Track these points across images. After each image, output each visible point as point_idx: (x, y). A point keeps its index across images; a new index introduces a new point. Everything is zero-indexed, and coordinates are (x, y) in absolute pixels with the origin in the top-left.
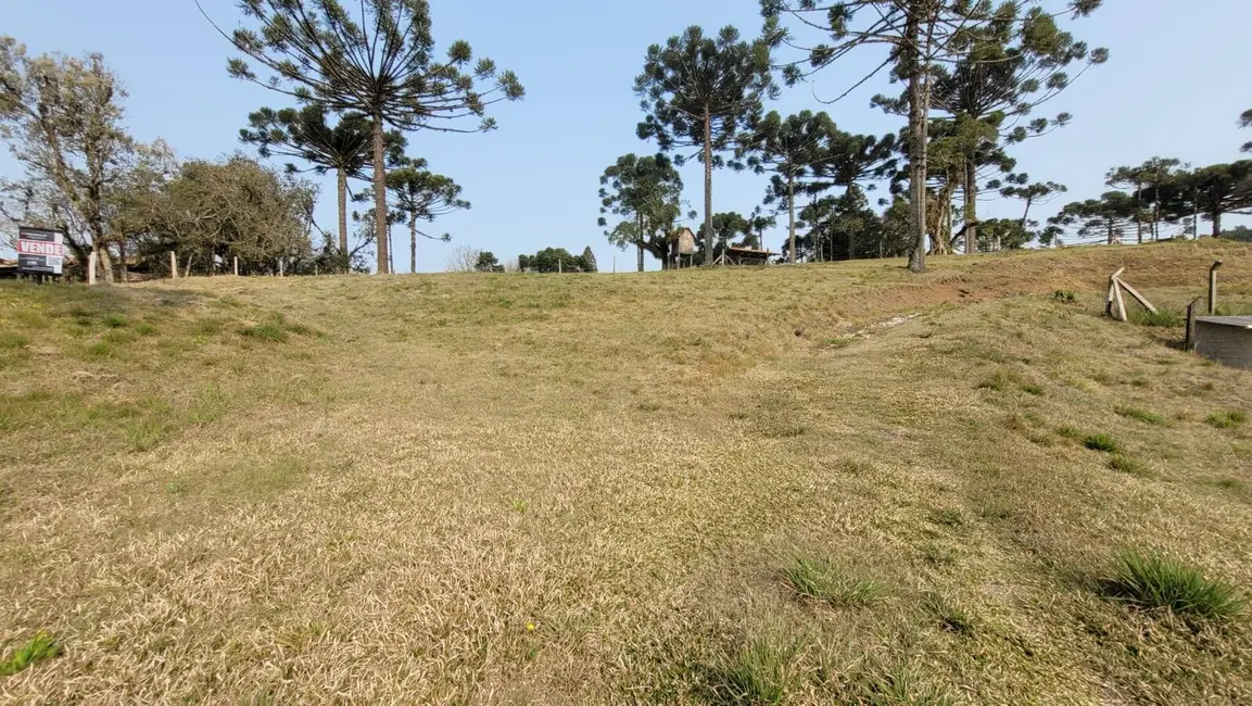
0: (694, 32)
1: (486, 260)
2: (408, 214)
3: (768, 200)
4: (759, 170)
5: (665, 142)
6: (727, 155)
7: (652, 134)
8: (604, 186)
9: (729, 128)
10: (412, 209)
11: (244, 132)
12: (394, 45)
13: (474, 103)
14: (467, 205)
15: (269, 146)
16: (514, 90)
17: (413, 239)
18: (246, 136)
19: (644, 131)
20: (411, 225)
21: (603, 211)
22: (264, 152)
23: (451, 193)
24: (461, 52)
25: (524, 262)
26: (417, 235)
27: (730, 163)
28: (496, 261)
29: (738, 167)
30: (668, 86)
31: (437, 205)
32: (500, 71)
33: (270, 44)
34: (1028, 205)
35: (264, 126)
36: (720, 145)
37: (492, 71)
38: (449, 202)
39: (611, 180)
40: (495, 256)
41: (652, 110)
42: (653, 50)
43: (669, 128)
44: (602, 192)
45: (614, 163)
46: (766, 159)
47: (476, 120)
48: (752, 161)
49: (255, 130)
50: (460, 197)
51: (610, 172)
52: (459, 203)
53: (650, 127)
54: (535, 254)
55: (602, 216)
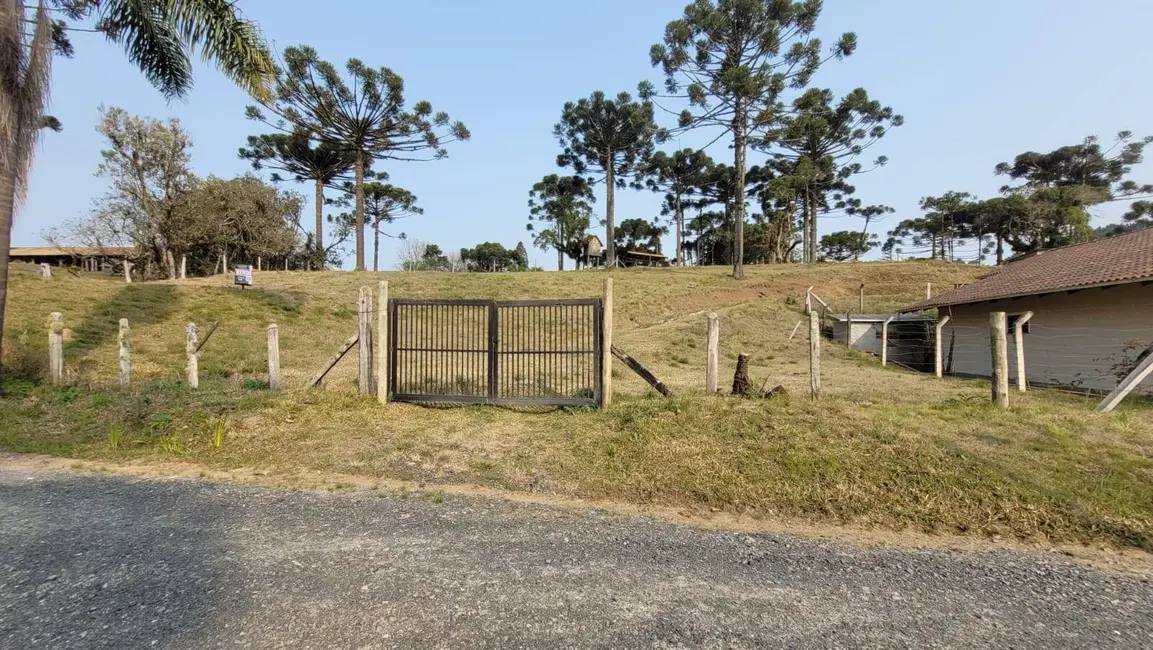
0: (598, 96)
1: (432, 251)
2: (373, 217)
3: (665, 212)
4: (655, 189)
5: (580, 167)
6: (630, 178)
7: (568, 163)
8: (533, 198)
9: (630, 159)
10: (376, 214)
11: (242, 151)
12: (374, 101)
13: (432, 140)
14: (421, 211)
15: (261, 161)
16: (462, 133)
17: (377, 238)
18: (244, 154)
19: (562, 161)
20: (375, 226)
21: (531, 218)
22: (257, 166)
23: (408, 201)
24: (424, 108)
25: (465, 254)
26: (380, 235)
27: (632, 184)
28: (440, 252)
29: (639, 187)
30: (583, 128)
31: (397, 210)
32: (452, 121)
33: (281, 98)
34: (867, 221)
35: (260, 149)
36: (624, 170)
37: (447, 122)
38: (406, 207)
39: (538, 193)
40: (440, 248)
41: (569, 144)
42: (568, 106)
43: (583, 158)
44: (531, 202)
45: (541, 181)
46: (662, 180)
47: (432, 151)
48: (650, 183)
49: (251, 149)
50: (415, 204)
51: (537, 187)
52: (414, 209)
53: (567, 157)
54: (474, 248)
55: (530, 222)
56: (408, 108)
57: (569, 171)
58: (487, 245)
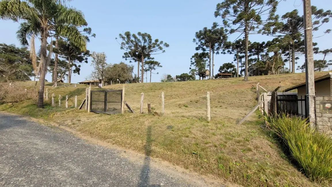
0: (205, 28)
1: (169, 76)
2: (150, 69)
3: (235, 60)
4: (231, 53)
5: (204, 50)
6: (221, 51)
7: (199, 49)
8: (192, 60)
9: (220, 45)
10: (151, 68)
11: (123, 56)
12: (145, 41)
13: (161, 48)
14: (162, 66)
15: (127, 58)
16: (167, 45)
17: (151, 74)
18: (123, 57)
19: (197, 49)
20: (151, 71)
21: (191, 66)
22: (126, 59)
23: (158, 64)
24: (157, 41)
25: (177, 77)
26: (152, 73)
27: (222, 53)
28: (171, 77)
29: (224, 53)
30: (203, 38)
31: (156, 67)
32: (164, 43)
33: (127, 44)
34: (325, 56)
35: (126, 56)
36: (218, 49)
37: (162, 43)
38: (158, 66)
40: (171, 76)
41: (199, 43)
42: (197, 33)
43: (205, 47)
44: (191, 61)
45: (194, 55)
46: (233, 50)
47: (161, 51)
48: (229, 51)
49: (125, 56)
50: (160, 65)
51: (193, 57)
52: (160, 66)
53: (199, 47)
54: (180, 75)
55: (191, 67)
56: (153, 41)
57: (200, 51)
58: (184, 74)
